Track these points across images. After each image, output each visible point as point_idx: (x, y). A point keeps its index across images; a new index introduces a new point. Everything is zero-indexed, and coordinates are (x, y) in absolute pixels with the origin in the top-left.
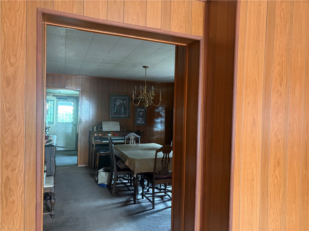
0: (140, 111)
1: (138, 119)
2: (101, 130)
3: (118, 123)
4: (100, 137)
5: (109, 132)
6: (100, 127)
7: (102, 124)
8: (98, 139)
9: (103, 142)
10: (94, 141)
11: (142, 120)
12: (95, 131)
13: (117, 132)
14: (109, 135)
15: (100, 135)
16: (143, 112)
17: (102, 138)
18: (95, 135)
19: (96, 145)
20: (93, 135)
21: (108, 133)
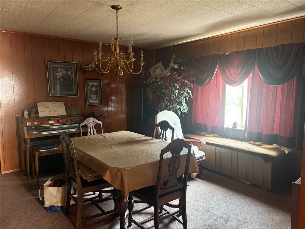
0: (93, 85)
1: (91, 98)
2: (37, 115)
3: (62, 103)
4: (36, 126)
5: (49, 118)
6: (34, 110)
7: (37, 107)
8: (34, 130)
9: (43, 133)
10: (28, 133)
11: (95, 98)
12: (26, 117)
13: (62, 117)
14: (50, 122)
15: (35, 123)
16: (97, 87)
17: (39, 129)
18: (28, 124)
19: (30, 139)
20: (23, 125)
21: (47, 119)
